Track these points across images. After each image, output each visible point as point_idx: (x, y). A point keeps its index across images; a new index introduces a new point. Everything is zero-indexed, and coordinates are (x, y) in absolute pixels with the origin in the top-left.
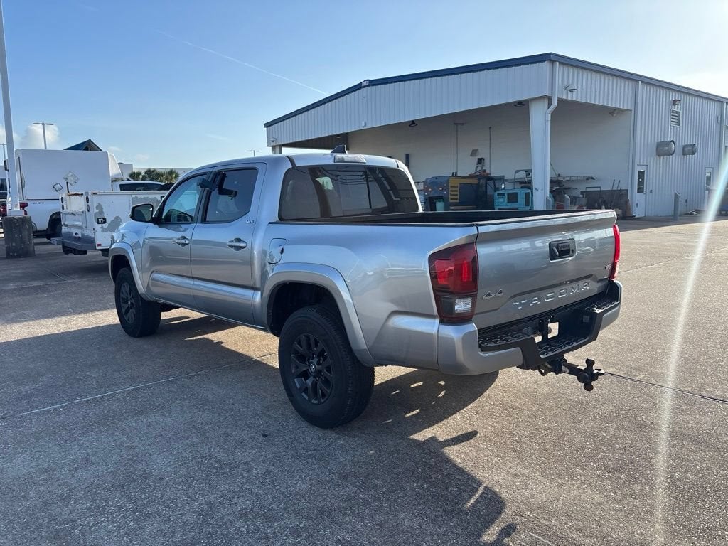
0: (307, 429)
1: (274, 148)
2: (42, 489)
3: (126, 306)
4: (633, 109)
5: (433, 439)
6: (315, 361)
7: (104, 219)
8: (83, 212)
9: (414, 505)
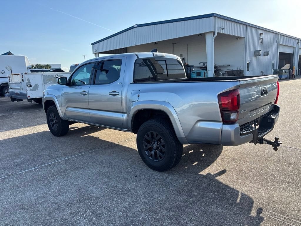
0: (154, 173)
1: (96, 54)
2: (45, 206)
3: (53, 123)
4: (245, 37)
5: (209, 174)
6: (156, 143)
7: (31, 85)
8: (20, 82)
9: (215, 202)
